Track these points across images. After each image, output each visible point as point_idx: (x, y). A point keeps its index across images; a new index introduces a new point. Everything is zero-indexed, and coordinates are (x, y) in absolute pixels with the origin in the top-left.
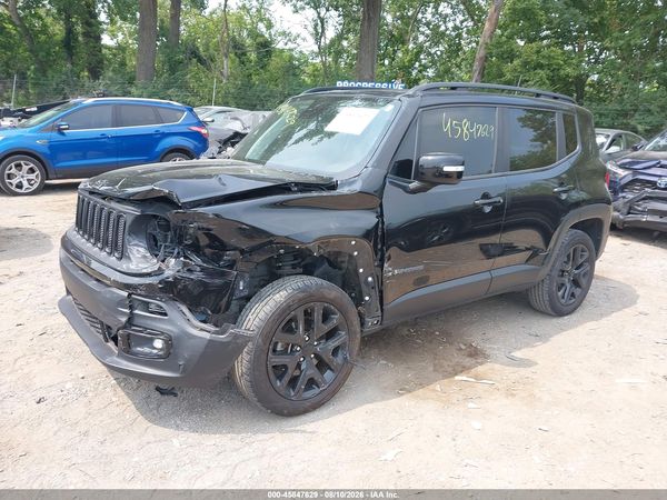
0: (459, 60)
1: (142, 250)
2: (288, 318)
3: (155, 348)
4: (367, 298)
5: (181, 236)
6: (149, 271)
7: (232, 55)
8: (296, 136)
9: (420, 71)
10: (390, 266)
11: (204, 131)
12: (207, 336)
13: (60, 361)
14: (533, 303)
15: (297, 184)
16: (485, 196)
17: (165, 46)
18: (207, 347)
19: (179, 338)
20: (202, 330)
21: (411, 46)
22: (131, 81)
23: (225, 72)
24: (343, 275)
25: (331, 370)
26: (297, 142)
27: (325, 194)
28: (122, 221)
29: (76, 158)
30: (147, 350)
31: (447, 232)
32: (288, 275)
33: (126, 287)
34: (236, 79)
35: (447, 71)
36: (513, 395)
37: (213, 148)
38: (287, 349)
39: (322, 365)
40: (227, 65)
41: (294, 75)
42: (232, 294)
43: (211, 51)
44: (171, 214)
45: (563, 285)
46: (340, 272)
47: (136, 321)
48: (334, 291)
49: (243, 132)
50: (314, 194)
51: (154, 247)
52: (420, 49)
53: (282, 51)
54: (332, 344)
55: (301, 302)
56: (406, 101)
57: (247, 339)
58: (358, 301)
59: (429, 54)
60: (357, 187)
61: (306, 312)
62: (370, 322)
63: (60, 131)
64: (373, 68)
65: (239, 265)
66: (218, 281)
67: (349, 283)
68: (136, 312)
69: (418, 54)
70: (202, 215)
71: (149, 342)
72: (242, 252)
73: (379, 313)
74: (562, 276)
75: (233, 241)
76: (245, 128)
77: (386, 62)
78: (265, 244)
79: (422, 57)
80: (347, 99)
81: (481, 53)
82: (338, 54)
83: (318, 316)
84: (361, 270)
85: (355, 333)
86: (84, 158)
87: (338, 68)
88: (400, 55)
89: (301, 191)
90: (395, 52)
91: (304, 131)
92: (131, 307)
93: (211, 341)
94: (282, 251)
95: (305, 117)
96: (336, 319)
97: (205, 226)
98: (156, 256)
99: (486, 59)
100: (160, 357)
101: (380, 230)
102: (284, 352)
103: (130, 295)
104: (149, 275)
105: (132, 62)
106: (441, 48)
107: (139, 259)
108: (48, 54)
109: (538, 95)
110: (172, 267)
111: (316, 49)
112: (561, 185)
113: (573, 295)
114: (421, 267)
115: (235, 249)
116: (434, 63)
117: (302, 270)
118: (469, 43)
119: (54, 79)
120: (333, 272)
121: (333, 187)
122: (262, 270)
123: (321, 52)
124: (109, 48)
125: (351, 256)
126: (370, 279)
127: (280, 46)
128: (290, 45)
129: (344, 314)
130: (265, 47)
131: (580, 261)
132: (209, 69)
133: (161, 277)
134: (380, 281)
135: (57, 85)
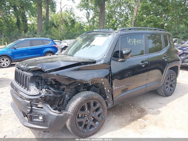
0: (128, 22)
1: (34, 87)
2: (82, 106)
3: (40, 119)
4: (108, 97)
5: (46, 82)
6: (36, 94)
7: (64, 24)
8: (83, 46)
9: (117, 26)
10: (114, 86)
11: (56, 46)
12: (56, 115)
13: (12, 122)
14: (159, 93)
15: (83, 62)
16: (142, 62)
17: (45, 23)
18: (56, 118)
19: (47, 116)
20: (54, 113)
21: (114, 19)
22: (36, 33)
23: (62, 29)
24: (100, 90)
25: (98, 121)
26: (83, 48)
27: (92, 65)
28: (27, 78)
29: (21, 56)
30: (37, 120)
31: (130, 73)
32: (82, 91)
33: (29, 100)
34: (65, 31)
35: (125, 25)
36: (157, 125)
37: (59, 51)
38: (82, 116)
39: (95, 120)
40: (62, 27)
41: (82, 29)
42: (64, 100)
43: (58, 23)
44: (42, 75)
45: (168, 87)
46: (99, 89)
47: (33, 111)
48: (97, 96)
49: (67, 46)
50: (89, 65)
51: (38, 86)
52: (117, 19)
53: (78, 22)
54: (98, 113)
55: (86, 101)
56: (115, 34)
57: (69, 115)
58: (105, 98)
59: (119, 21)
60: (102, 62)
61: (88, 104)
62: (109, 105)
63: (15, 49)
64: (104, 25)
65: (66, 90)
66: (59, 96)
67: (102, 93)
68: (33, 108)
69: (116, 21)
70: (53, 75)
71: (38, 117)
72: (66, 86)
73: (112, 101)
74: (167, 84)
75: (63, 82)
76: (68, 45)
77: (107, 24)
78: (74, 83)
79: (117, 21)
80: (97, 34)
81: (134, 19)
82: (94, 22)
83: (92, 105)
84: (105, 88)
85: (105, 109)
86: (23, 56)
87: (93, 26)
88: (111, 21)
89: (84, 65)
90: (109, 20)
91: (85, 45)
92: (31, 106)
93: (57, 116)
94: (79, 84)
95: (85, 40)
96: (98, 105)
97: (54, 78)
98: (39, 88)
99: (135, 21)
100: (42, 122)
101: (110, 75)
102: (82, 117)
103: (31, 102)
104: (37, 95)
105: (36, 28)
106: (122, 19)
107: (33, 90)
108: (12, 27)
109: (155, 30)
110: (44, 92)
111: (87, 21)
112: (165, 56)
113: (171, 90)
114: (124, 86)
115: (64, 85)
116: (120, 23)
117: (86, 89)
118: (130, 17)
119: (14, 34)
120: (96, 89)
121: (95, 62)
122: (74, 90)
123: (89, 22)
124: (29, 24)
125: (102, 84)
126: (108, 91)
127: (77, 21)
128: (80, 20)
129: (101, 103)
130: (73, 22)
131: (172, 79)
132: (57, 28)
133: (40, 96)
134: (112, 91)
135: (15, 35)
